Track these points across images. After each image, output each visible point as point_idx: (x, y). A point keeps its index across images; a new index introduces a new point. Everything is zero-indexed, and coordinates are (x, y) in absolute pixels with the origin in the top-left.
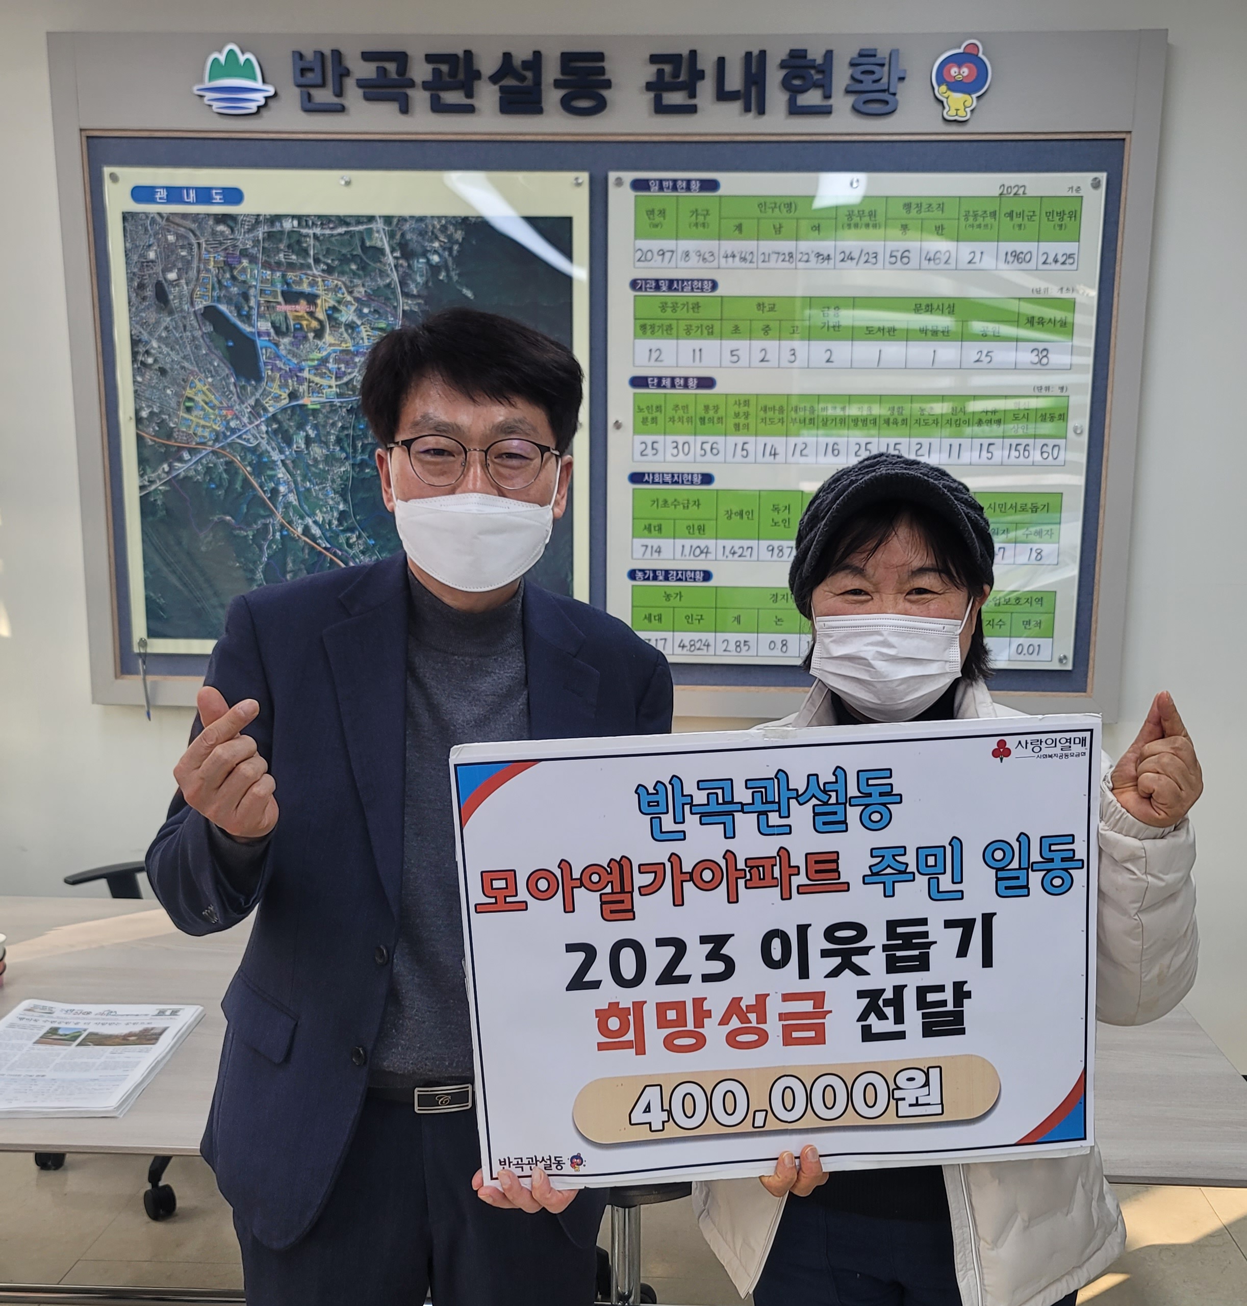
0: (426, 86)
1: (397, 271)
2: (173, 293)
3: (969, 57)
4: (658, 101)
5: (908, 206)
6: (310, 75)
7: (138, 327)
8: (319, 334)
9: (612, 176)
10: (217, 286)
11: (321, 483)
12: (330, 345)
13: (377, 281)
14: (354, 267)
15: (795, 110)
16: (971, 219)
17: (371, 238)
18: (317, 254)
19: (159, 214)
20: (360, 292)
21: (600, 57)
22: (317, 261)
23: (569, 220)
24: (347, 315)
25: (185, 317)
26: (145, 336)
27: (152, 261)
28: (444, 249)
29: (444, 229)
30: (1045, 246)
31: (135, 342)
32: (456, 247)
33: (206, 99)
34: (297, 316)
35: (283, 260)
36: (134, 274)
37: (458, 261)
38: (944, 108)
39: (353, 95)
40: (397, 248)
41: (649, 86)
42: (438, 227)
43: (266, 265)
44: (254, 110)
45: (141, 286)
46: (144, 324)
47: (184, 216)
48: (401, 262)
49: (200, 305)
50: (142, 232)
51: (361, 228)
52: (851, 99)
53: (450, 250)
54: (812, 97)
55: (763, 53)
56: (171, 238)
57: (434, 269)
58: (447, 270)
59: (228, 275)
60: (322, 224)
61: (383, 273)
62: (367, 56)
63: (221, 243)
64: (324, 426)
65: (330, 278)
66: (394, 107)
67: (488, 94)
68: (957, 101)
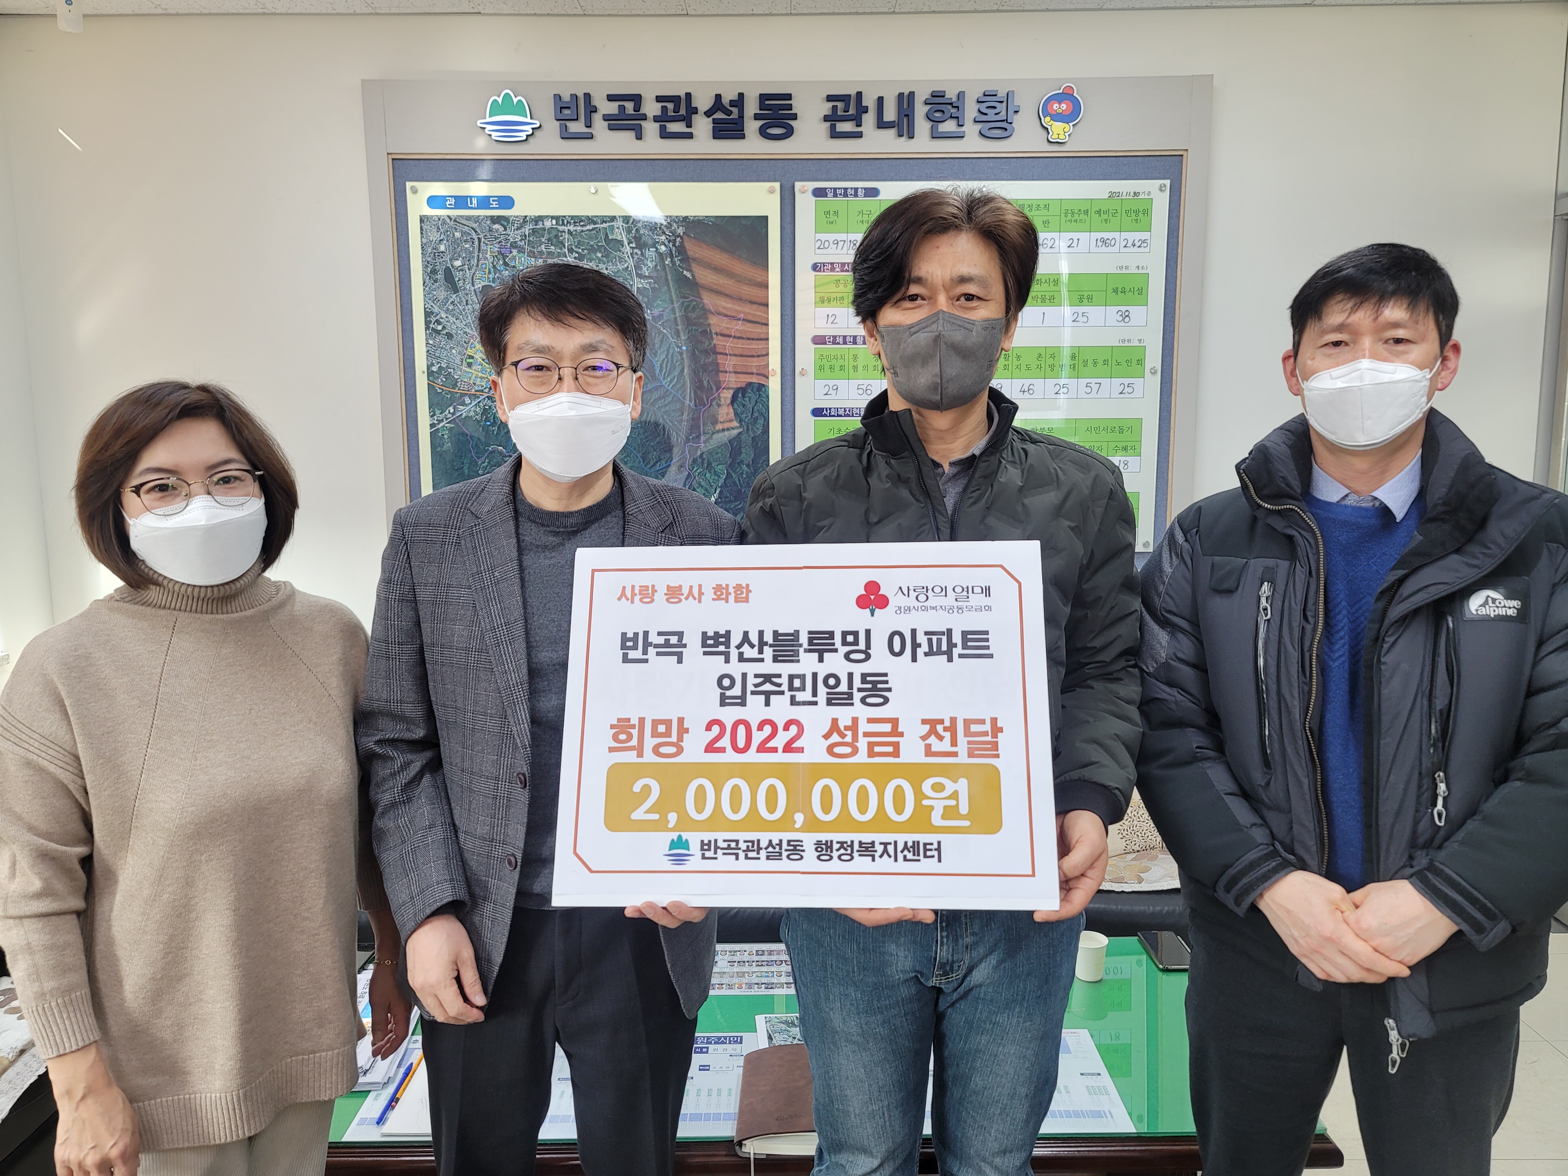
0: (656, 119)
1: (633, 258)
2: (458, 275)
3: (1067, 96)
4: (833, 128)
6: (567, 112)
7: (430, 302)
9: (798, 185)
10: (492, 270)
13: (616, 265)
14: (599, 255)
15: (935, 136)
16: (1069, 215)
17: (613, 234)
18: (571, 244)
19: (448, 216)
21: (789, 97)
22: (571, 251)
23: (766, 218)
25: (467, 294)
26: (436, 309)
27: (442, 253)
28: (669, 242)
29: (669, 225)
30: (1124, 235)
31: (428, 314)
32: (678, 239)
33: (486, 130)
35: (544, 250)
36: (429, 262)
37: (680, 250)
38: (1048, 133)
39: (599, 125)
40: (633, 240)
41: (826, 119)
42: (665, 224)
43: (531, 254)
44: (524, 138)
45: (434, 272)
46: (435, 300)
47: (468, 218)
48: (635, 251)
49: (479, 285)
50: (435, 230)
51: (604, 225)
52: (979, 127)
53: (674, 242)
54: (949, 126)
55: (912, 94)
56: (458, 235)
57: (662, 257)
58: (671, 257)
59: (501, 262)
60: (575, 222)
61: (621, 259)
62: (611, 98)
63: (496, 238)
66: (631, 135)
67: (702, 126)
68: (1058, 129)
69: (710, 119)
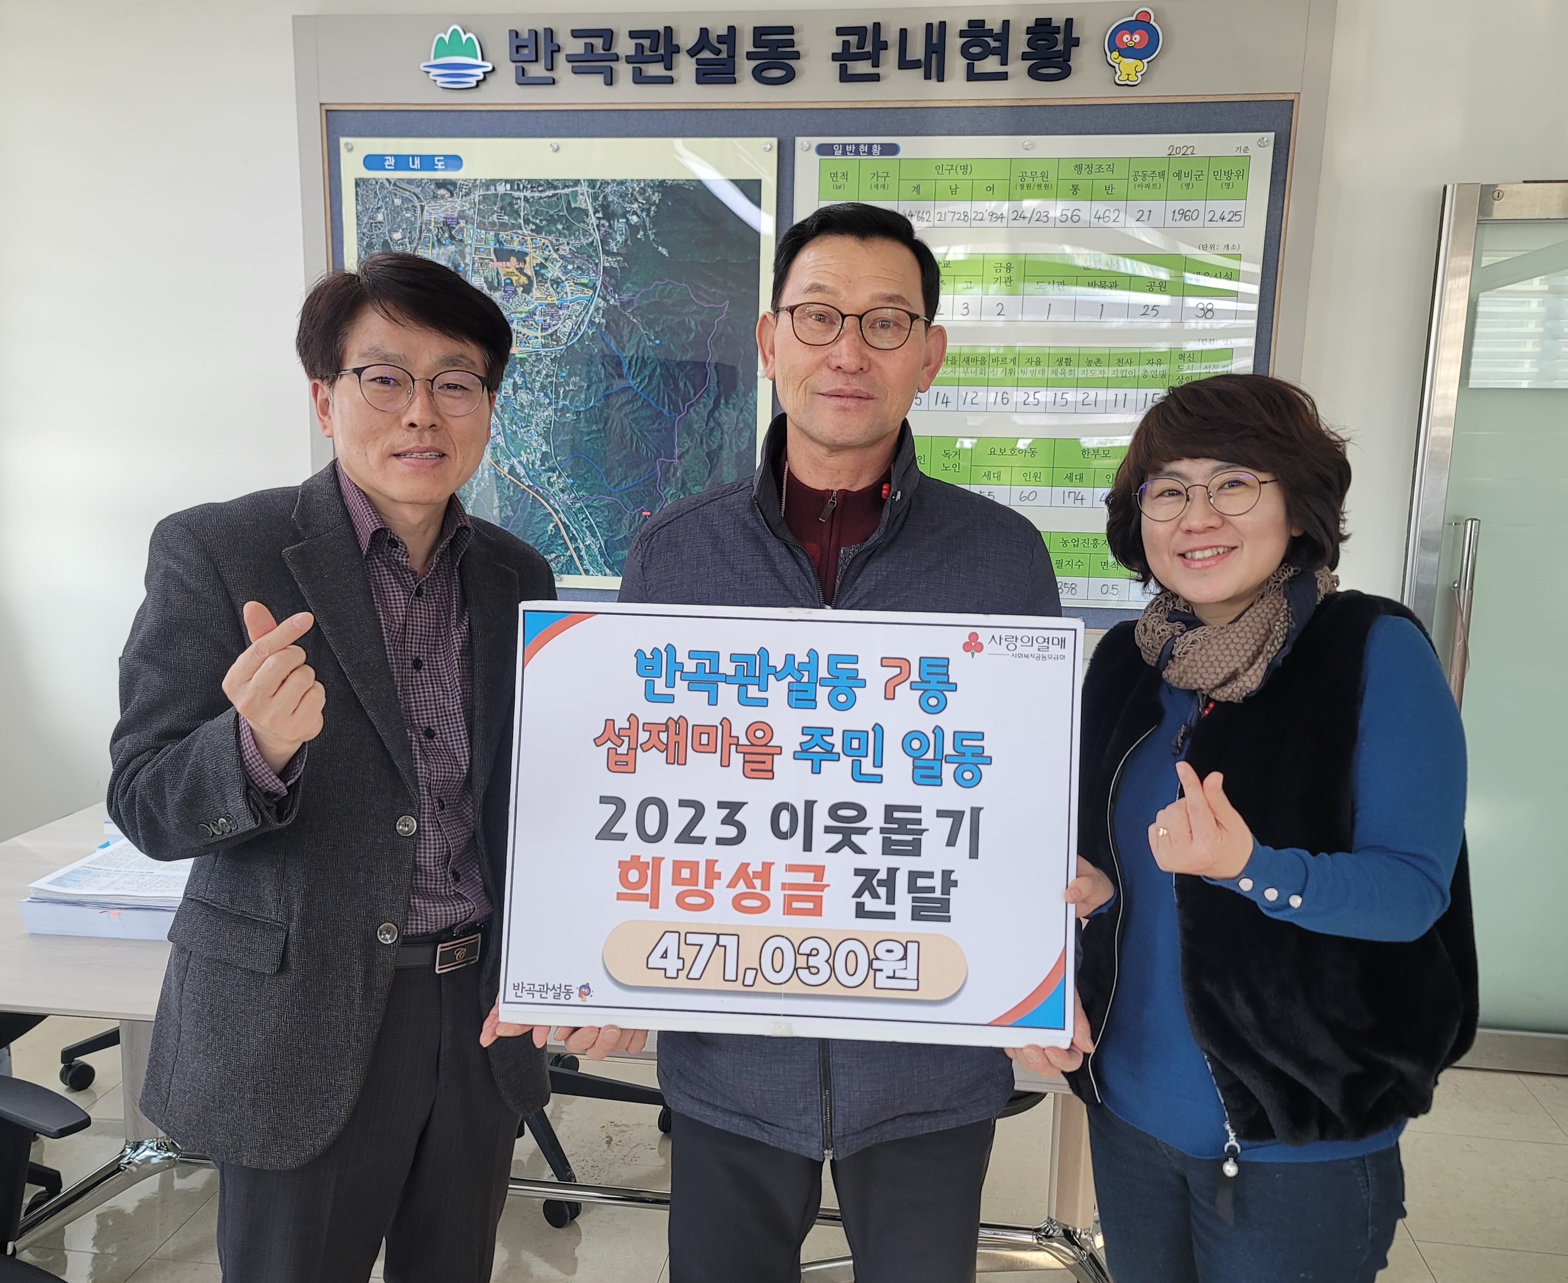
0: (629, 60)
1: (599, 230)
3: (1141, 24)
4: (843, 69)
5: (1079, 168)
6: (525, 51)
8: (527, 289)
9: (799, 141)
10: (436, 244)
11: (526, 427)
12: (537, 299)
13: (580, 239)
14: (560, 227)
15: (972, 76)
16: (1140, 178)
17: (576, 201)
18: (527, 214)
19: (387, 180)
20: (565, 250)
21: (790, 30)
22: (527, 221)
23: (760, 181)
24: (553, 271)
27: (380, 223)
28: (642, 211)
29: (643, 191)
30: (1211, 204)
32: (653, 208)
33: (431, 75)
34: (508, 273)
35: (496, 220)
36: (364, 234)
37: (655, 221)
38: (1116, 73)
39: (563, 68)
40: (600, 209)
41: (835, 57)
42: (637, 189)
43: (481, 226)
44: (474, 84)
45: (370, 245)
47: (410, 182)
48: (602, 222)
50: (372, 196)
51: (566, 191)
52: (1026, 65)
53: (648, 211)
54: (989, 64)
55: (943, 24)
56: (398, 202)
57: (633, 229)
58: (645, 230)
59: (447, 235)
60: (532, 187)
61: (586, 233)
62: (577, 34)
63: (441, 206)
64: (530, 374)
65: (538, 237)
66: (599, 79)
67: (685, 67)
68: (1128, 67)
69: (694, 60)
